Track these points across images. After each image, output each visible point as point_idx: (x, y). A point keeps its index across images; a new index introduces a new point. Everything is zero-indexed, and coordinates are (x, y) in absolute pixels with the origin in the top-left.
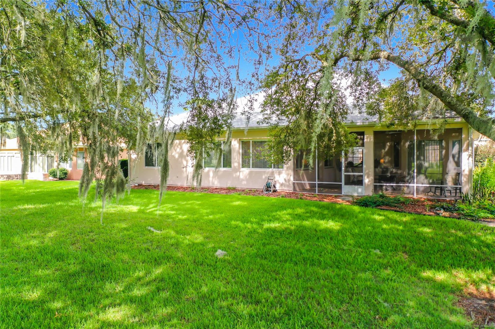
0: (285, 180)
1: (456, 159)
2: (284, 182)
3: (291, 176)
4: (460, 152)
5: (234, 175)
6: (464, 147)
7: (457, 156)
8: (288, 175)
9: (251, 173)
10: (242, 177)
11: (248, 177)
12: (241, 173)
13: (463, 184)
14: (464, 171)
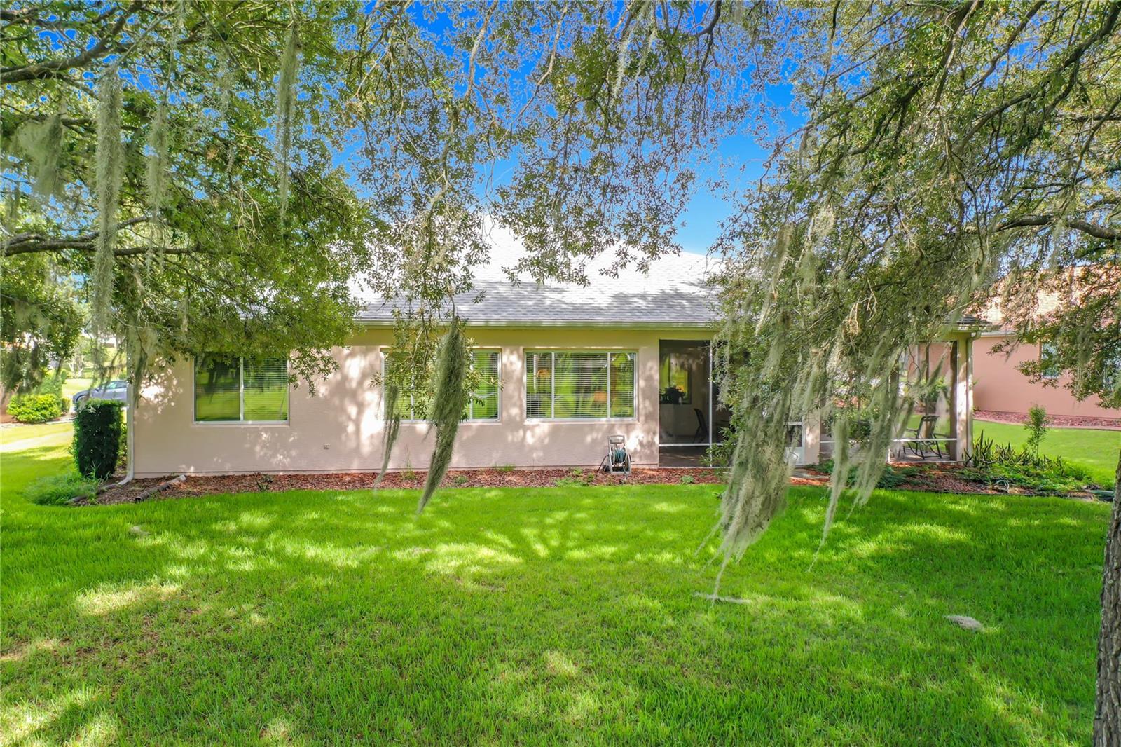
0: (641, 443)
1: (949, 395)
2: (639, 448)
3: (654, 434)
4: (954, 381)
5: (510, 438)
6: (961, 374)
7: (950, 389)
8: (648, 432)
9: (555, 431)
10: (530, 440)
11: (546, 441)
12: (529, 434)
13: (959, 437)
14: (960, 414)
